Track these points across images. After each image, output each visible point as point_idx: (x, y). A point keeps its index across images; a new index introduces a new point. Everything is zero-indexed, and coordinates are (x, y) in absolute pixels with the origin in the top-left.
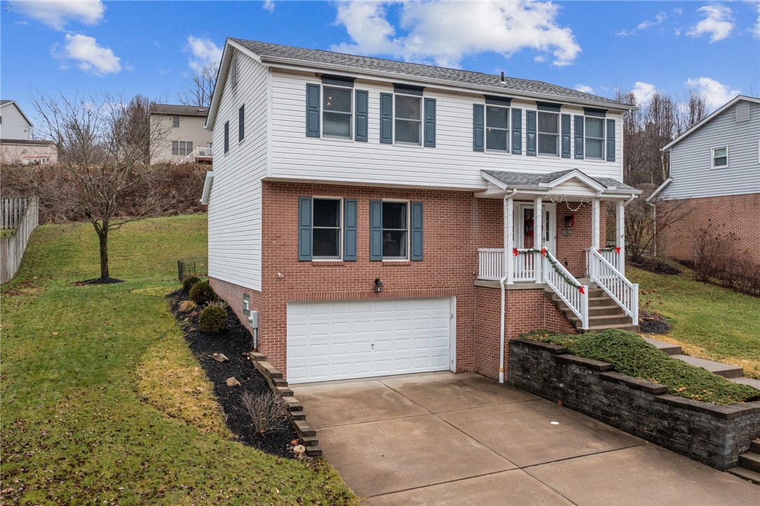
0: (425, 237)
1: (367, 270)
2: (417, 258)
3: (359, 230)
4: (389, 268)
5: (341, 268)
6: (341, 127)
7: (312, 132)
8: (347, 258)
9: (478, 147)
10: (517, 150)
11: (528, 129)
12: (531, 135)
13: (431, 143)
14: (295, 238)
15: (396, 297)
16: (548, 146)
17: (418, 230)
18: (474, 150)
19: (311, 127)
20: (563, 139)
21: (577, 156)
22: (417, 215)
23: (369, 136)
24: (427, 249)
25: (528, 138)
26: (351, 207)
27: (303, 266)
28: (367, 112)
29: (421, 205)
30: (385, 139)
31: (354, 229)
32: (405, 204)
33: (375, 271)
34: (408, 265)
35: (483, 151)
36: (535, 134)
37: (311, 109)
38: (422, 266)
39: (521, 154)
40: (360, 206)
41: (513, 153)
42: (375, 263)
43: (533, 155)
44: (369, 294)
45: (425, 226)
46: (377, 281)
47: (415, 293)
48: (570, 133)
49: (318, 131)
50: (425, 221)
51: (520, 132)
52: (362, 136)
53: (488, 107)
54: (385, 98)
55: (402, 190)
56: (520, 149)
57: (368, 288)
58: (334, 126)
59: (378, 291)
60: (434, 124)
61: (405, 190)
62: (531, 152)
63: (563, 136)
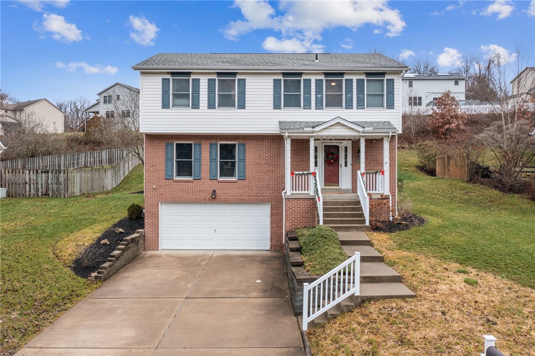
0: (247, 164)
1: (207, 185)
2: (242, 178)
3: (203, 161)
4: (222, 184)
5: (191, 183)
6: (183, 101)
7: (165, 105)
8: (195, 178)
9: (277, 106)
10: (308, 106)
11: (316, 91)
12: (319, 96)
13: (242, 106)
14: (163, 166)
15: (227, 202)
16: (334, 102)
17: (243, 160)
18: (274, 109)
19: (164, 103)
20: (346, 97)
21: (359, 107)
22: (241, 151)
23: (200, 105)
24: (249, 172)
25: (316, 98)
26: (198, 147)
27: (168, 182)
28: (199, 91)
29: (244, 145)
30: (211, 106)
31: (199, 160)
32: (235, 145)
33: (214, 185)
34: (235, 182)
35: (280, 109)
36: (322, 95)
37: (165, 92)
38: (245, 183)
39: (310, 109)
40: (203, 146)
41: (304, 108)
42: (213, 181)
43: (320, 109)
44: (209, 199)
45: (247, 158)
46: (214, 191)
47: (240, 200)
48: (352, 91)
49: (169, 105)
50: (247, 155)
51: (310, 94)
52: (196, 106)
53: (284, 80)
54: (211, 82)
55: (231, 136)
56: (310, 105)
57: (208, 196)
58: (178, 101)
59: (214, 198)
60: (245, 94)
61: (233, 136)
62: (319, 106)
63: (346, 94)
